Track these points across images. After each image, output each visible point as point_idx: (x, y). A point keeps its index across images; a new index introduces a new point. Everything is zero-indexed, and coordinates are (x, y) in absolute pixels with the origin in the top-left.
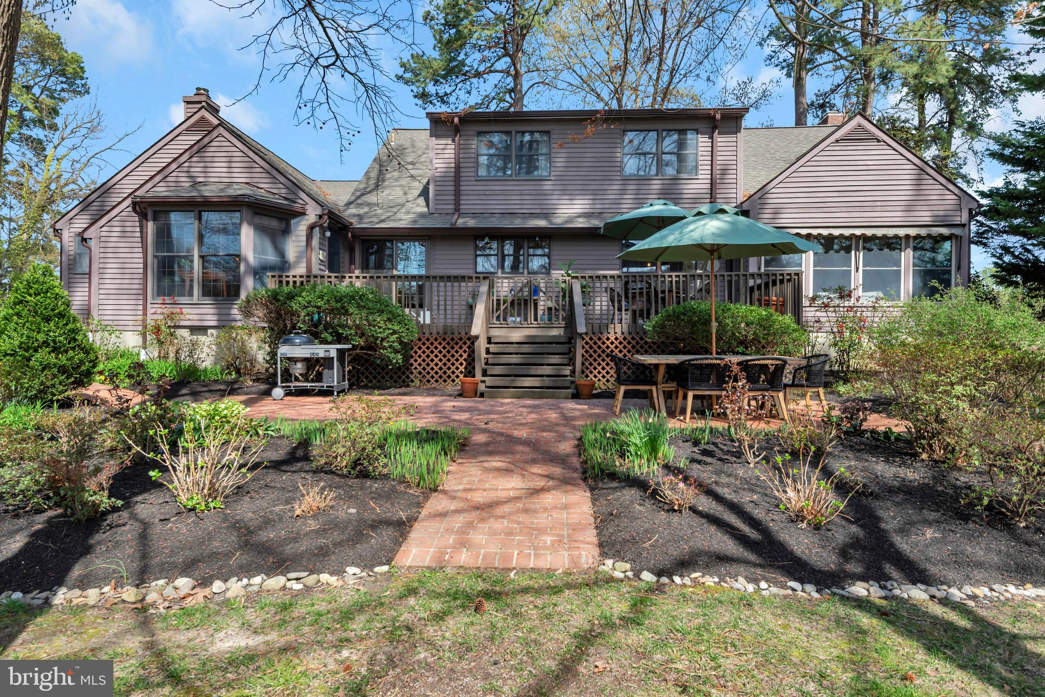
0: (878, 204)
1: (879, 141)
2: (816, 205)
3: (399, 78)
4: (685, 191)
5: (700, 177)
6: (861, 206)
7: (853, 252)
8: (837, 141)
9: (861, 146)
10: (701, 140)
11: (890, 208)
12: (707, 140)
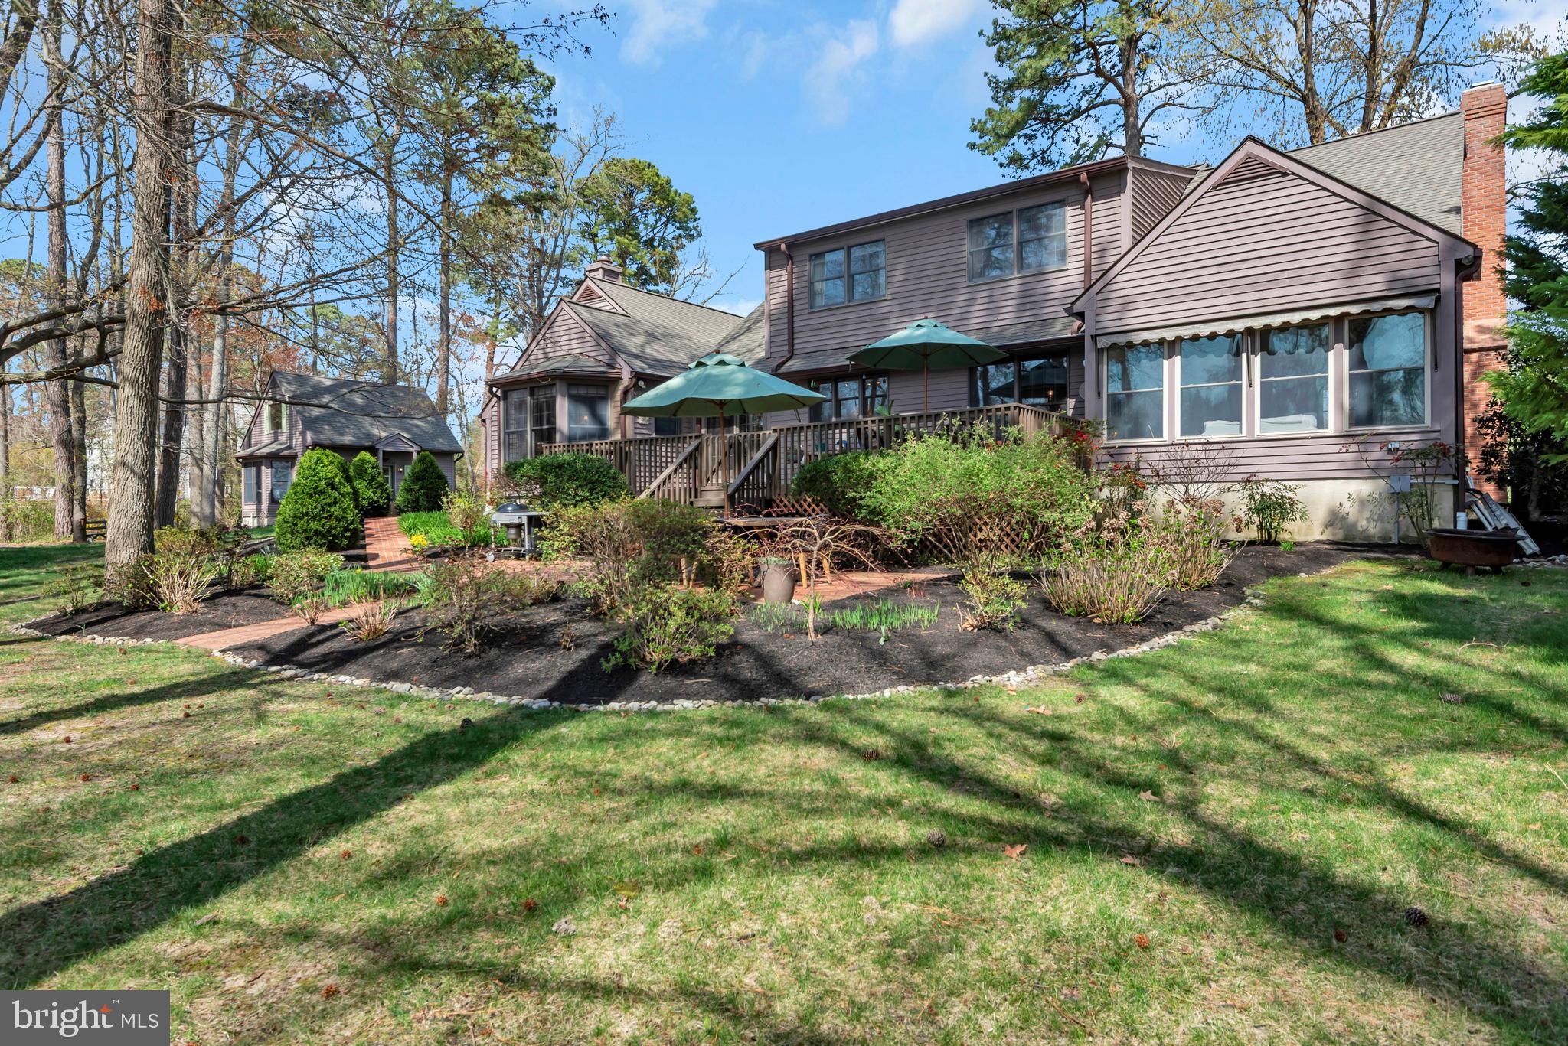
0: (1286, 274)
1: (1285, 175)
2: (1182, 291)
3: (972, 146)
4: (1052, 289)
5: (1069, 266)
6: (1257, 282)
7: (1244, 355)
8: (1215, 188)
9: (1253, 188)
10: (1069, 213)
11: (1307, 279)
12: (1079, 211)
